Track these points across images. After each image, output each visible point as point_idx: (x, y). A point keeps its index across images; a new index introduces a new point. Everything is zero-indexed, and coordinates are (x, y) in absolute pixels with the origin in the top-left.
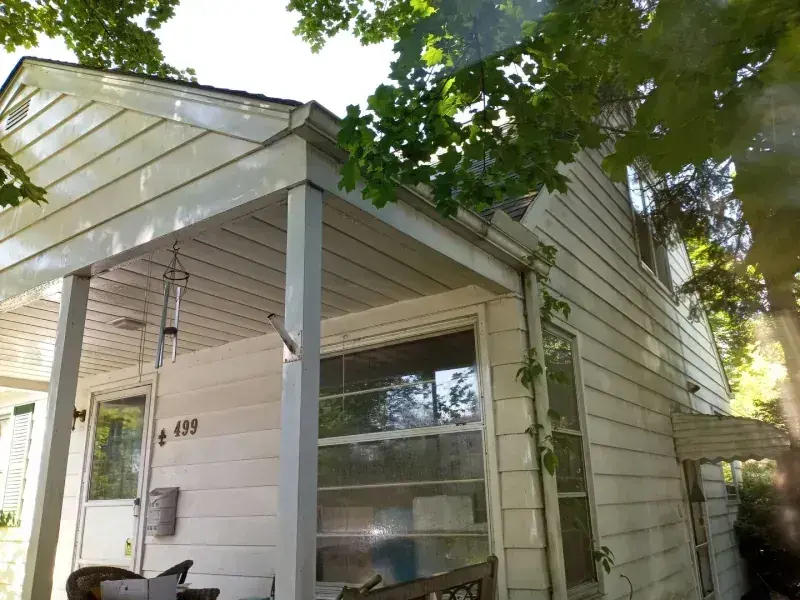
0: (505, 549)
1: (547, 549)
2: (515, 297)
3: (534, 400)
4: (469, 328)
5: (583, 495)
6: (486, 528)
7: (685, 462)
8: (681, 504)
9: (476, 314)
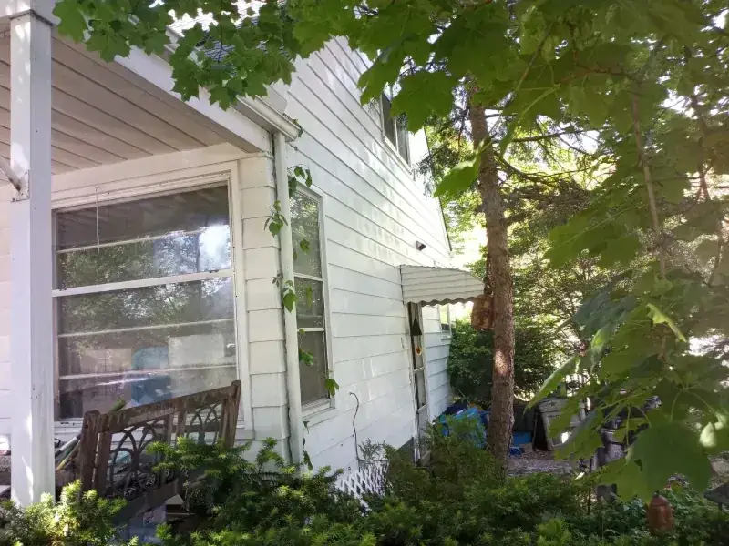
0: (250, 376)
1: (286, 373)
2: (266, 156)
3: (280, 250)
4: (223, 184)
5: (321, 329)
6: (234, 360)
7: (409, 304)
8: (404, 337)
9: (230, 171)
